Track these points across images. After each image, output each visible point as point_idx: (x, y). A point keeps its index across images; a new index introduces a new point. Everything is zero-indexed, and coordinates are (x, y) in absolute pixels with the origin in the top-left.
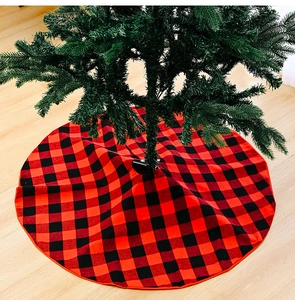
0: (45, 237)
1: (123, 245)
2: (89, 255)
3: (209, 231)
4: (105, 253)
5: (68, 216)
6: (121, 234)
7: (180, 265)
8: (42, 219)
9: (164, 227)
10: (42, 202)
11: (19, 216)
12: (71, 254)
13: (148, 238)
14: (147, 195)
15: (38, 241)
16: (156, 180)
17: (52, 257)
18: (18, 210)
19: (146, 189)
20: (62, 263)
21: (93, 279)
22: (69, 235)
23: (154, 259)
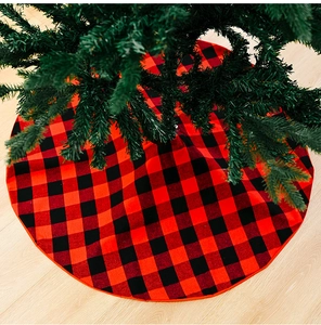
0: (46, 231)
1: (140, 238)
2: (102, 256)
3: (239, 212)
4: (120, 251)
5: (72, 199)
6: (137, 225)
7: (209, 263)
8: (41, 205)
9: (187, 210)
10: (39, 180)
11: (13, 202)
12: (79, 255)
13: (169, 227)
14: (164, 172)
15: (39, 238)
16: (174, 153)
17: (57, 260)
18: (11, 193)
19: (163, 164)
20: (69, 268)
21: (109, 290)
22: (75, 226)
23: (179, 256)
